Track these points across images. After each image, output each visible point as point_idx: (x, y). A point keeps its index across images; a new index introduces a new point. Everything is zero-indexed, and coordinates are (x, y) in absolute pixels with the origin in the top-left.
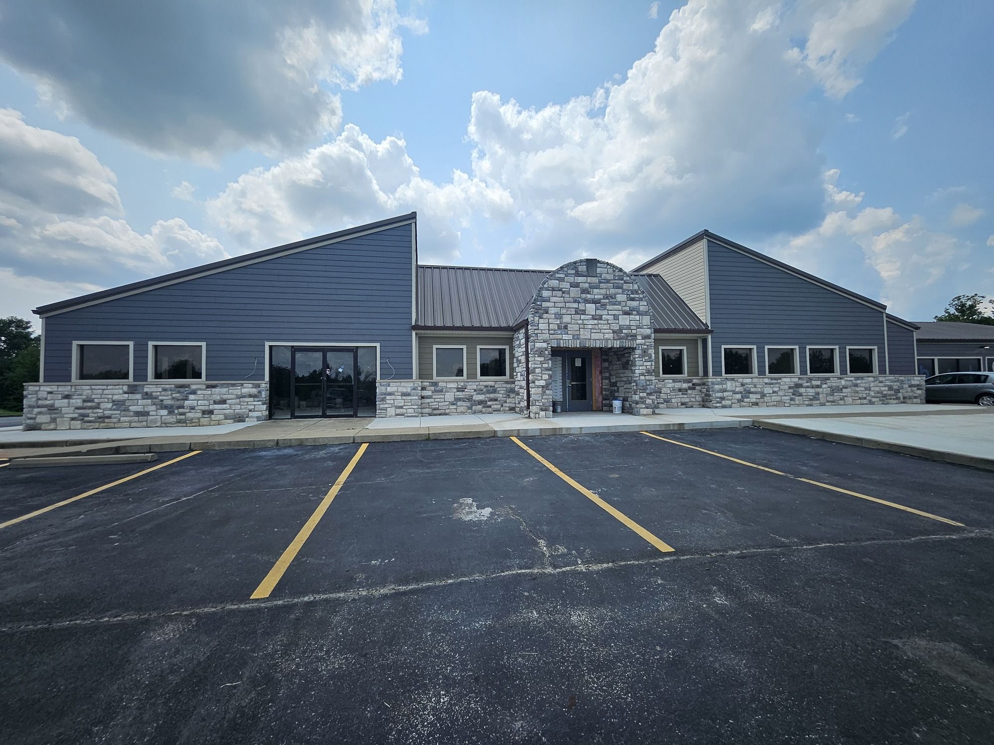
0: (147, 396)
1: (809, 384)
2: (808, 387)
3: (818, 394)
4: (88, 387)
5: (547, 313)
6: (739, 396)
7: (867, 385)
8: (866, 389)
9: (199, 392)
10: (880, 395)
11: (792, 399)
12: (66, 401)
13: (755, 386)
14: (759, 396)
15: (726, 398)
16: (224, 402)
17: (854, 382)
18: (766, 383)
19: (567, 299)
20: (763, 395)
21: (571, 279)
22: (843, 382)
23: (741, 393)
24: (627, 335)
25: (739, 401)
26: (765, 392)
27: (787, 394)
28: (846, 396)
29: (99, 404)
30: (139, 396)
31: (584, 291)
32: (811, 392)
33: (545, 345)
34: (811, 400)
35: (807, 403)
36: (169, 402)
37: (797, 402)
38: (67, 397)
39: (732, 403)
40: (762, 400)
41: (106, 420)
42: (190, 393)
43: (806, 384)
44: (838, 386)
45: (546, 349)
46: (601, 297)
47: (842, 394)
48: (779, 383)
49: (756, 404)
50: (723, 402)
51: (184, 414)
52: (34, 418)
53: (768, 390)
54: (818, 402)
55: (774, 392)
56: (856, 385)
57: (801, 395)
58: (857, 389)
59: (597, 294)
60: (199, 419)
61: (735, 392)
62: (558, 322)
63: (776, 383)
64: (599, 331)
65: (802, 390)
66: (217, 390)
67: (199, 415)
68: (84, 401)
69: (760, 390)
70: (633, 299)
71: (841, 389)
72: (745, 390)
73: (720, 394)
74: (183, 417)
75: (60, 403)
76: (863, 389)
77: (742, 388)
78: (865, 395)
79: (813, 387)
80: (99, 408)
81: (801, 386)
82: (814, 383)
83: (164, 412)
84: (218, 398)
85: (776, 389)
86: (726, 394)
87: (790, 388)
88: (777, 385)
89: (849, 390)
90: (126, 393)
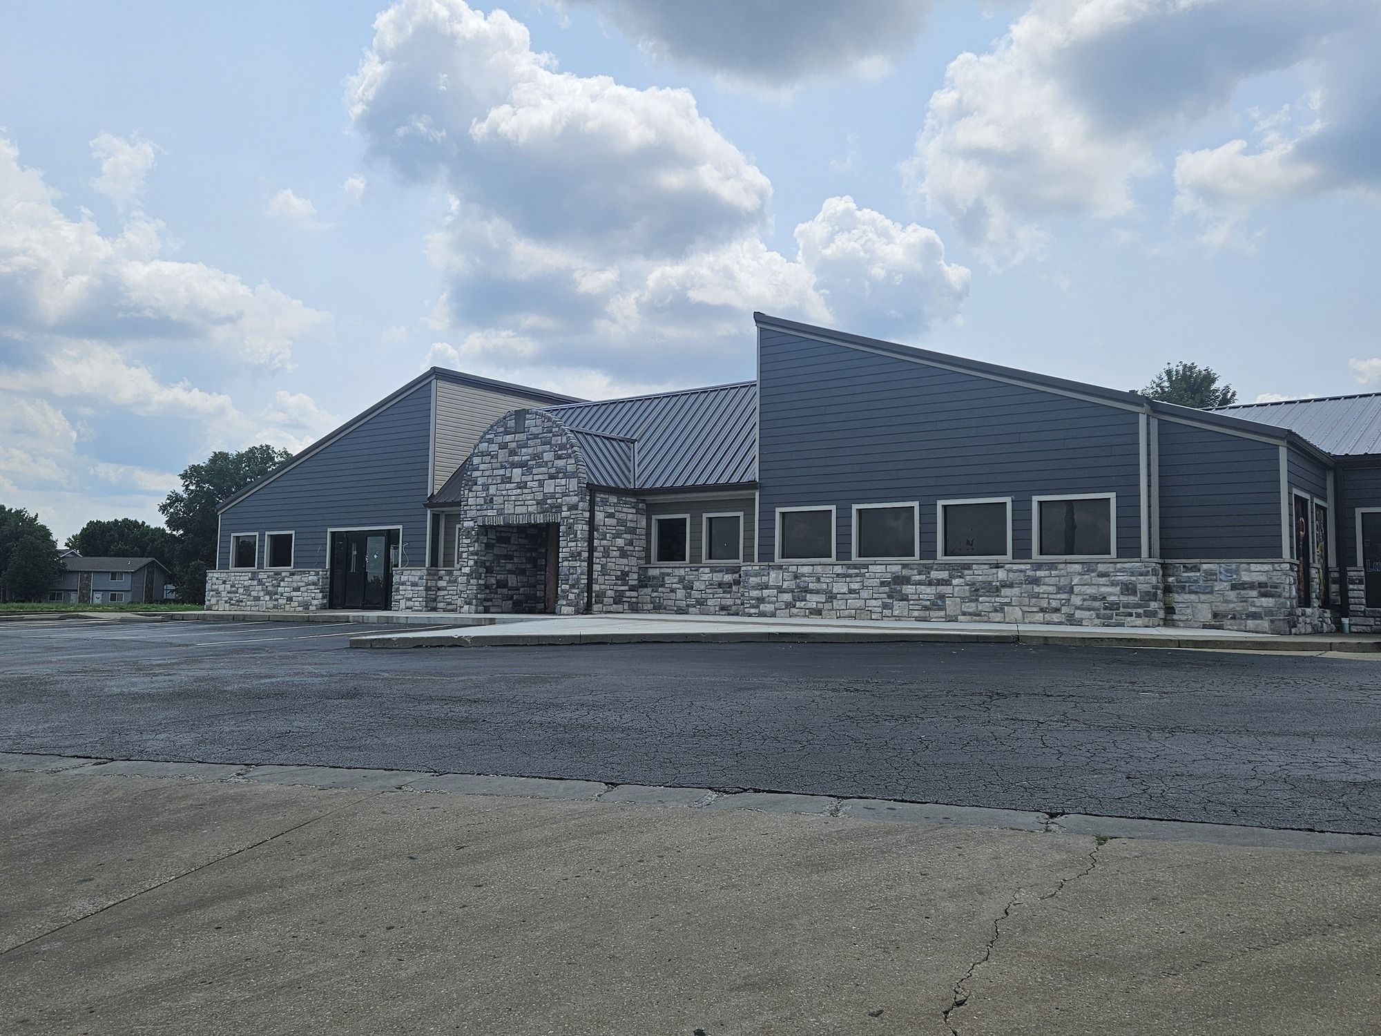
0: (260, 582)
1: (923, 577)
2: (920, 583)
3: (942, 597)
4: (233, 574)
5: (476, 484)
6: (787, 597)
7: (1063, 582)
8: (1060, 589)
9: (286, 580)
10: (1097, 604)
11: (885, 606)
12: (223, 585)
13: (818, 580)
14: (822, 598)
15: (767, 599)
16: (298, 589)
17: (1029, 573)
18: (838, 575)
19: (495, 465)
20: (831, 597)
21: (499, 439)
22: (1002, 574)
23: (792, 591)
24: (552, 506)
25: (789, 605)
26: (835, 591)
27: (876, 596)
28: (1009, 604)
29: (238, 588)
30: (255, 583)
31: (513, 453)
32: (928, 592)
33: (471, 524)
34: (926, 608)
35: (916, 614)
36: (270, 588)
37: (896, 613)
38: (224, 582)
39: (776, 609)
40: (828, 606)
41: (241, 604)
42: (281, 581)
43: (918, 578)
44: (990, 583)
45: (473, 529)
46: (528, 458)
47: (997, 599)
48: (863, 575)
49: (818, 612)
50: (762, 607)
51: (276, 600)
52: (210, 600)
53: (840, 587)
54: (942, 613)
55: (851, 591)
56: (1036, 581)
57: (904, 598)
58: (1037, 589)
59: (525, 454)
60: (284, 605)
61: (781, 590)
62: (484, 495)
63: (857, 575)
64: (522, 503)
65: (908, 589)
66: (295, 577)
67: (285, 601)
68: (231, 587)
69: (825, 586)
70: (560, 457)
71: (998, 589)
72: (798, 586)
73: (757, 592)
74: (276, 603)
75: (221, 588)
76: (1051, 589)
77: (793, 582)
78: (1054, 604)
79: (930, 584)
80: (237, 593)
81: (907, 580)
82: (935, 575)
83: (267, 598)
84: (295, 585)
85: (855, 586)
86: (766, 592)
87: (883, 584)
88: (858, 579)
89: (1016, 591)
90: (250, 579)
